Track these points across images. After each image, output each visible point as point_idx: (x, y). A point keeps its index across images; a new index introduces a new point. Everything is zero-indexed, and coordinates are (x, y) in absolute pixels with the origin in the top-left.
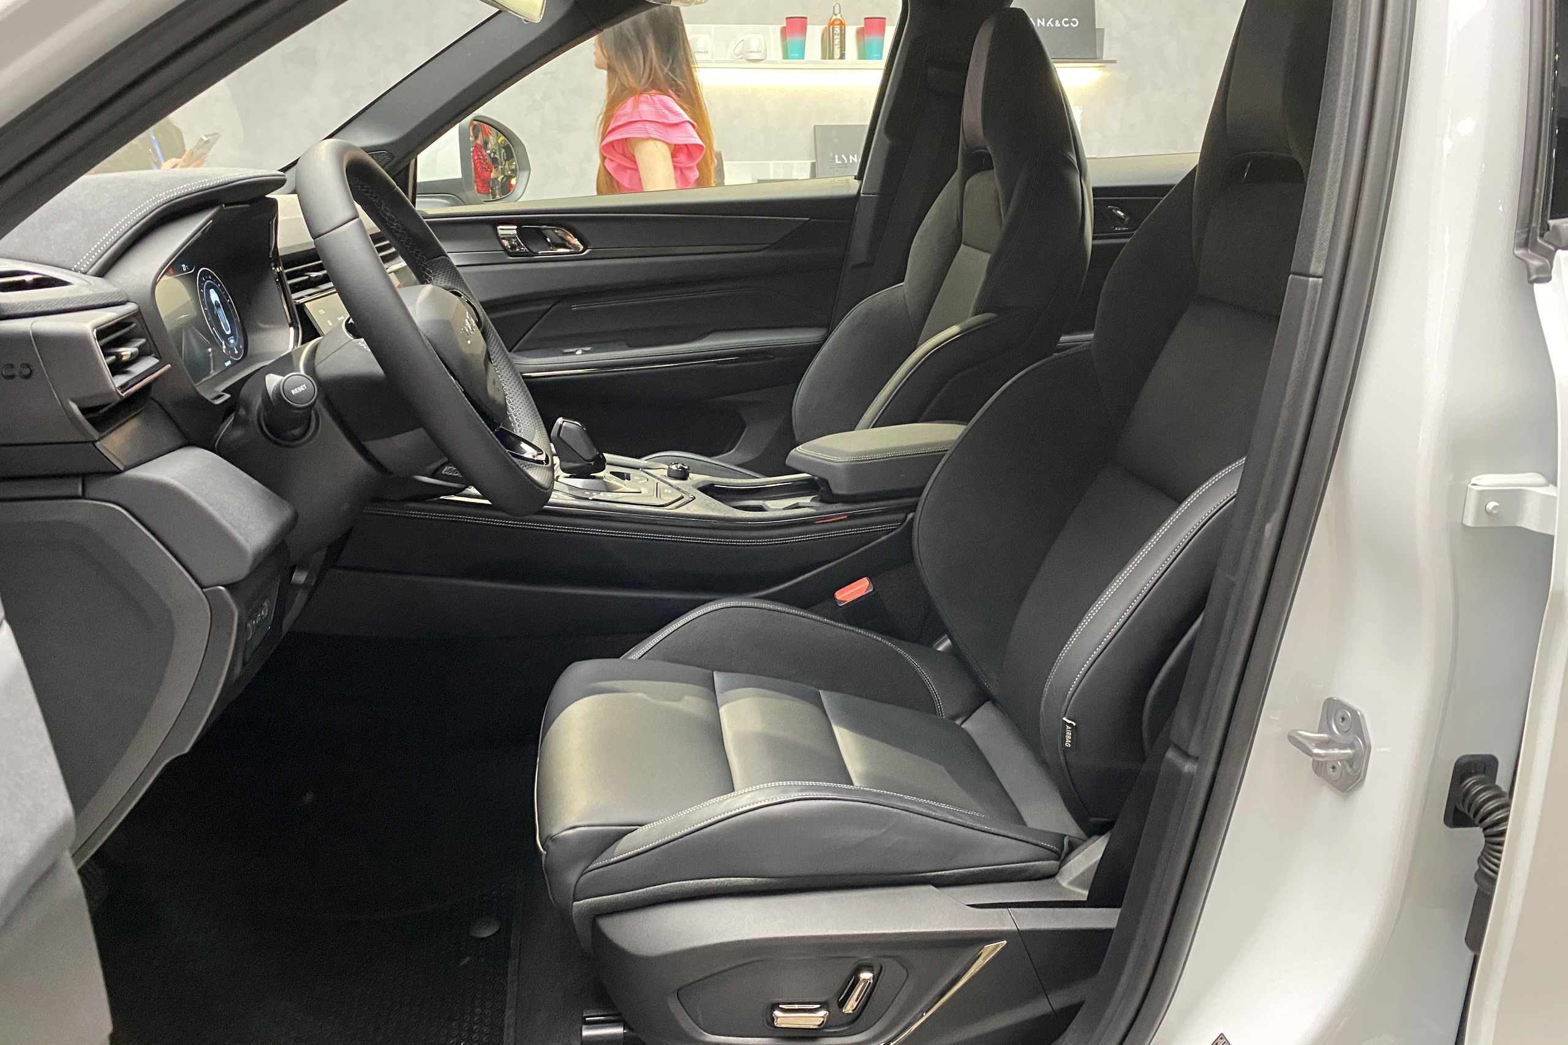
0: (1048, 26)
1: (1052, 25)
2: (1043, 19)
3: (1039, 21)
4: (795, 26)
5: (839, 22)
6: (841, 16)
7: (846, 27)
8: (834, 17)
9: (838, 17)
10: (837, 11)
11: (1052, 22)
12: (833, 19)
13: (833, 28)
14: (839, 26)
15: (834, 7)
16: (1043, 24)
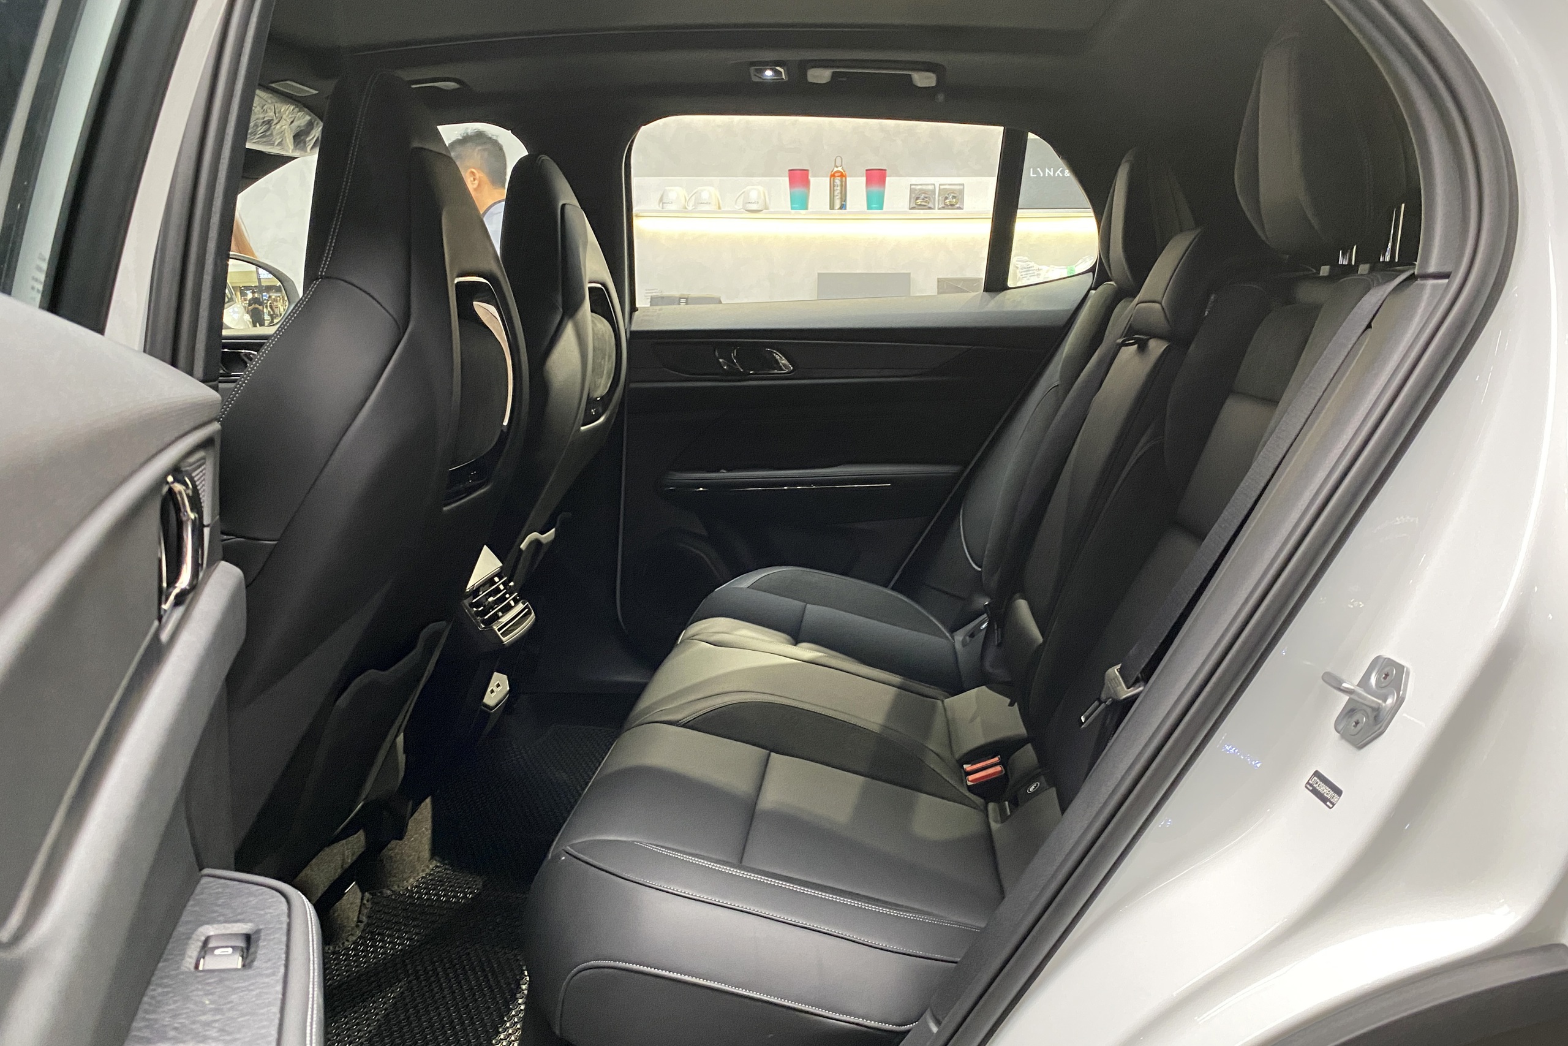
0: (1056, 175)
1: (1061, 175)
2: (1052, 169)
3: (1047, 171)
4: (799, 178)
5: (839, 174)
6: (842, 168)
7: (848, 178)
8: (836, 169)
9: (840, 169)
10: (838, 164)
11: (1060, 172)
12: (834, 171)
13: (834, 179)
14: (839, 178)
15: (835, 160)
16: (1052, 174)
